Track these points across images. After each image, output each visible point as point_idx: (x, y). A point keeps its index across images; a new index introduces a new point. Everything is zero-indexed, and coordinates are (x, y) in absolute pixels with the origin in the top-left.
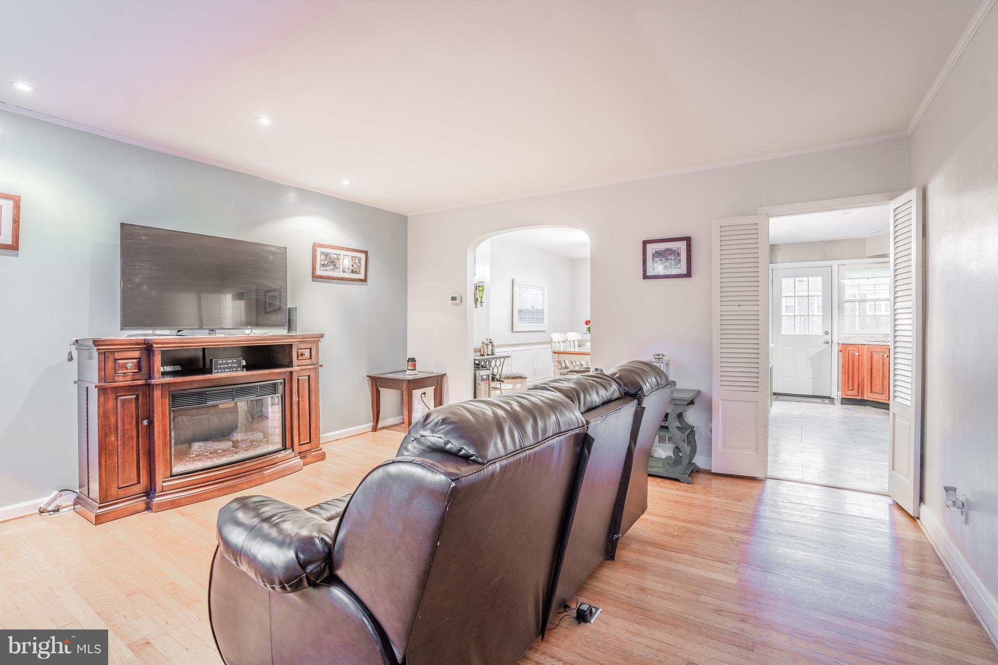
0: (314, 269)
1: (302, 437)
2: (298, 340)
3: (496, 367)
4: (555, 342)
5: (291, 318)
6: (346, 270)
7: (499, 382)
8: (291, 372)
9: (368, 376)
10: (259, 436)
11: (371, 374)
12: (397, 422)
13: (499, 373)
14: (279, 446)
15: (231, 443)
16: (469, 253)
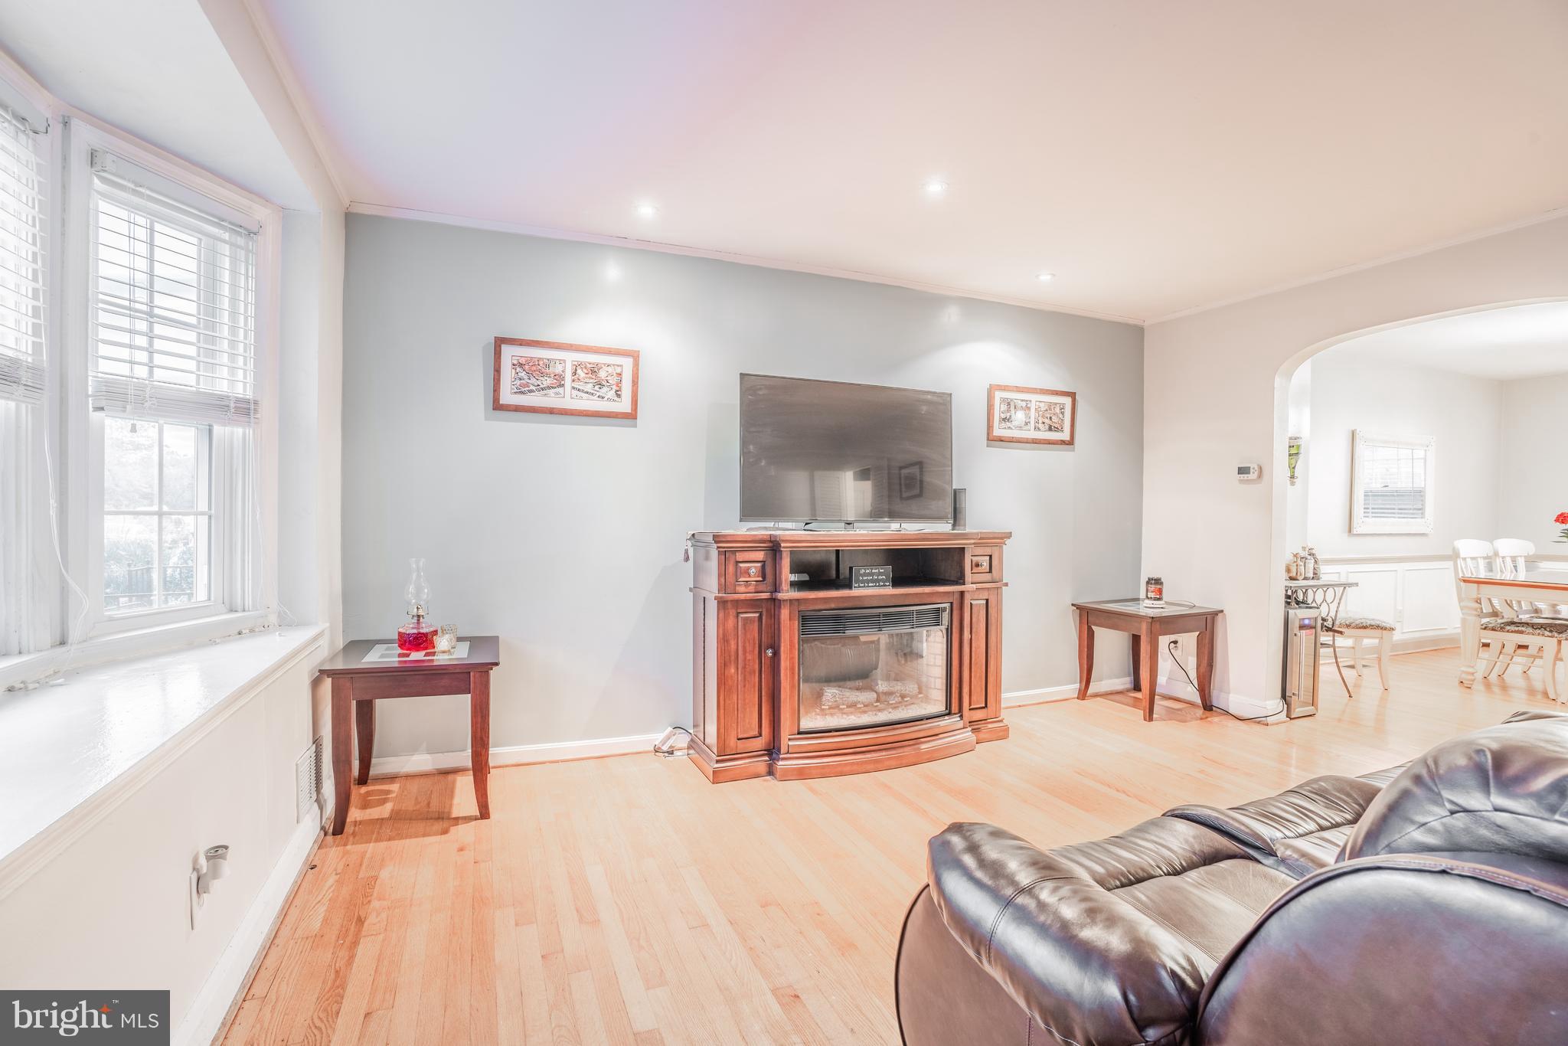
0: (990, 427)
1: (974, 698)
2: (973, 541)
3: (1325, 603)
4: (1464, 559)
5: (958, 506)
6: (1041, 426)
7: (1331, 633)
8: (962, 593)
9: (1073, 605)
10: (911, 688)
11: (1082, 601)
12: (1120, 687)
13: (1332, 614)
14: (940, 708)
15: (873, 696)
16: (1278, 381)
